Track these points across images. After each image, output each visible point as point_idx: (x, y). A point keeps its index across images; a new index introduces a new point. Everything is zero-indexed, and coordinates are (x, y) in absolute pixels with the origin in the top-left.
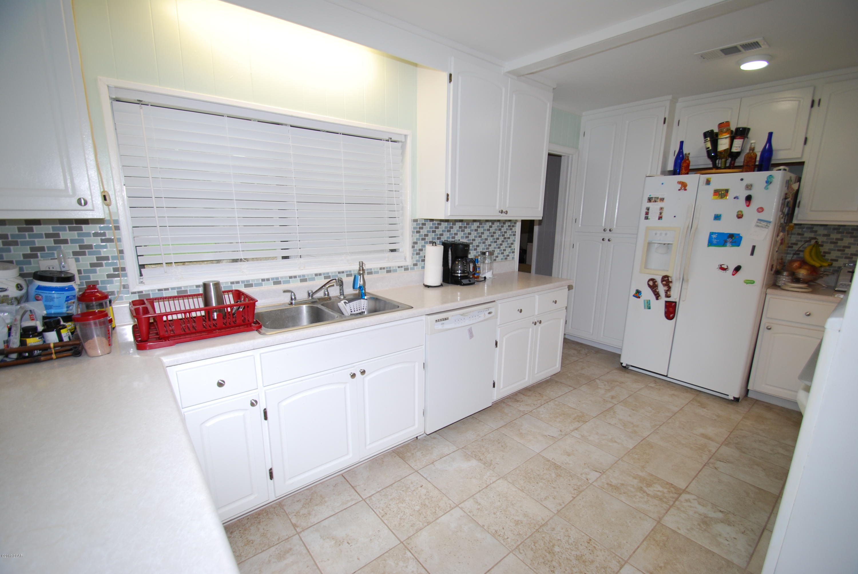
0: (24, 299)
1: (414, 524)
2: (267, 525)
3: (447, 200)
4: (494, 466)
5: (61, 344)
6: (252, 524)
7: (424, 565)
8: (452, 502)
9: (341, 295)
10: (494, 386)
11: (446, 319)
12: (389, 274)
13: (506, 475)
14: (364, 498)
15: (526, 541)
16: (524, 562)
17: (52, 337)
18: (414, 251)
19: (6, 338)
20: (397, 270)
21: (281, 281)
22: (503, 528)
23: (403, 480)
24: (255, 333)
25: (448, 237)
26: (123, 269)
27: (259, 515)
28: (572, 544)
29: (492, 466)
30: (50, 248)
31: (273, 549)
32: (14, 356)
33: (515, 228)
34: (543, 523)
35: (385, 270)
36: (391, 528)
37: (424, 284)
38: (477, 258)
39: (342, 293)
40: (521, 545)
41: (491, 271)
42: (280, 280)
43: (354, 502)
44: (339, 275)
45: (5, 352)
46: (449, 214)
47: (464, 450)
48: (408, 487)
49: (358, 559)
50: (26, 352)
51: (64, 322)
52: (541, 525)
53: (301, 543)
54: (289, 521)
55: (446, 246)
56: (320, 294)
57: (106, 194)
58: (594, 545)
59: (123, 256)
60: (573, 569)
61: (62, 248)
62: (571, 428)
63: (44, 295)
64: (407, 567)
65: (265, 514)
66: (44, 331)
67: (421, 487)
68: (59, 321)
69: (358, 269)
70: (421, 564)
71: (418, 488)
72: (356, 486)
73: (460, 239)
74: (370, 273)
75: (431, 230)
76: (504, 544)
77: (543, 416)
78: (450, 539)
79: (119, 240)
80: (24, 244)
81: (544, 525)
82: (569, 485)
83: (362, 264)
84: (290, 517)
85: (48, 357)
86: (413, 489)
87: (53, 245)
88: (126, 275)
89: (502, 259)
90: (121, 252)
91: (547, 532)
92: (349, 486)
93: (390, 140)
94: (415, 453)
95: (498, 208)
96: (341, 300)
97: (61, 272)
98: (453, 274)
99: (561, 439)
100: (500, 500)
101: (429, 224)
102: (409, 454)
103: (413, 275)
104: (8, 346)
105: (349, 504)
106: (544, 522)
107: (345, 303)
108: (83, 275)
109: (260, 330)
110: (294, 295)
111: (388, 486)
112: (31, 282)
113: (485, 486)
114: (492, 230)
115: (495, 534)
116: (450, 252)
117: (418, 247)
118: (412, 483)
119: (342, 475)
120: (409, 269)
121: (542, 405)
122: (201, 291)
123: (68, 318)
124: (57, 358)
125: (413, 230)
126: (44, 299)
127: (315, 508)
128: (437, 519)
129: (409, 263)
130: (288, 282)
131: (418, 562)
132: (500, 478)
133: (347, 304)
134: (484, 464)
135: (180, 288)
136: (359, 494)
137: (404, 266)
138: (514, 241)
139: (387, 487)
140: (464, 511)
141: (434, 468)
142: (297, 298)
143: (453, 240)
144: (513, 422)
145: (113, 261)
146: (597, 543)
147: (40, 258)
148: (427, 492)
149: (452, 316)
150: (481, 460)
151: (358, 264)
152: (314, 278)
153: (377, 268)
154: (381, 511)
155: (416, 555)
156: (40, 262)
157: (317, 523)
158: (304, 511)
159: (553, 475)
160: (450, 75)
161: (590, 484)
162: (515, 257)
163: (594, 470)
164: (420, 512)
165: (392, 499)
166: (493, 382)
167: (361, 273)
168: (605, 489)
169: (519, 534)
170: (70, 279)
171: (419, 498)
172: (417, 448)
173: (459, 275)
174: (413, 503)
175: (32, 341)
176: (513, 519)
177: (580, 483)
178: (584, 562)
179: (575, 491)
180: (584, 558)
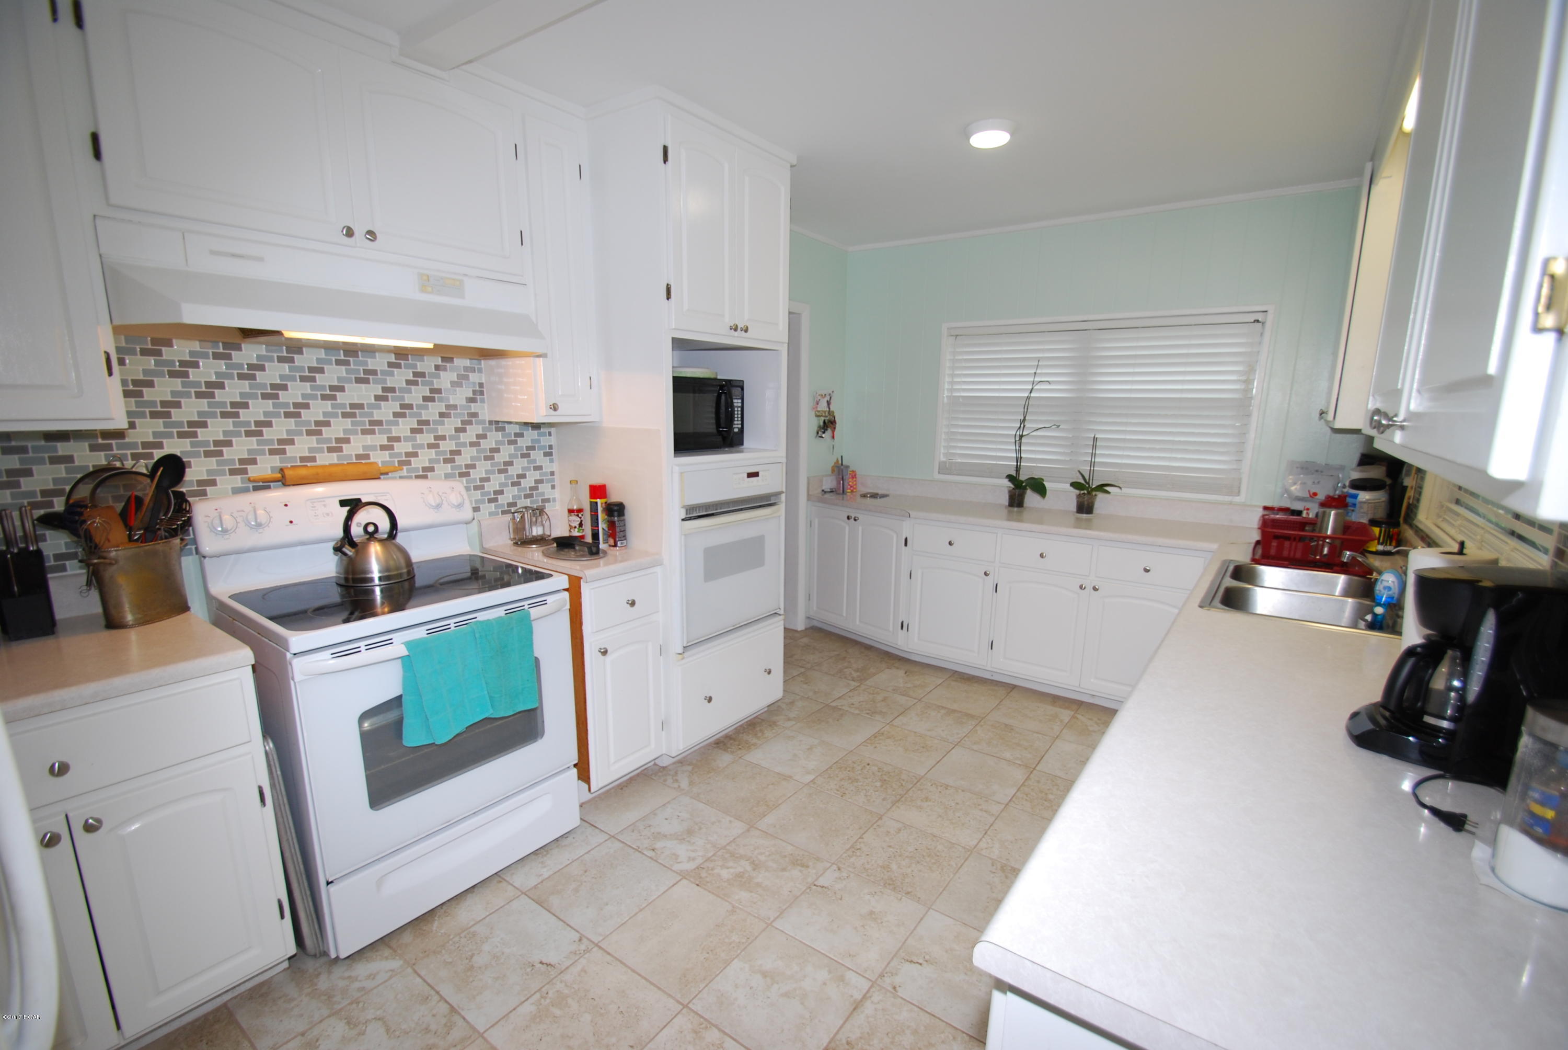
15: (912, 785)
22: (940, 792)
34: (897, 803)
40: (916, 781)
52: (900, 801)
76: (934, 781)
91: (891, 797)
106: (896, 805)
163: (826, 887)
177: (852, 860)
178: (850, 779)
179: (859, 847)
180: (850, 781)
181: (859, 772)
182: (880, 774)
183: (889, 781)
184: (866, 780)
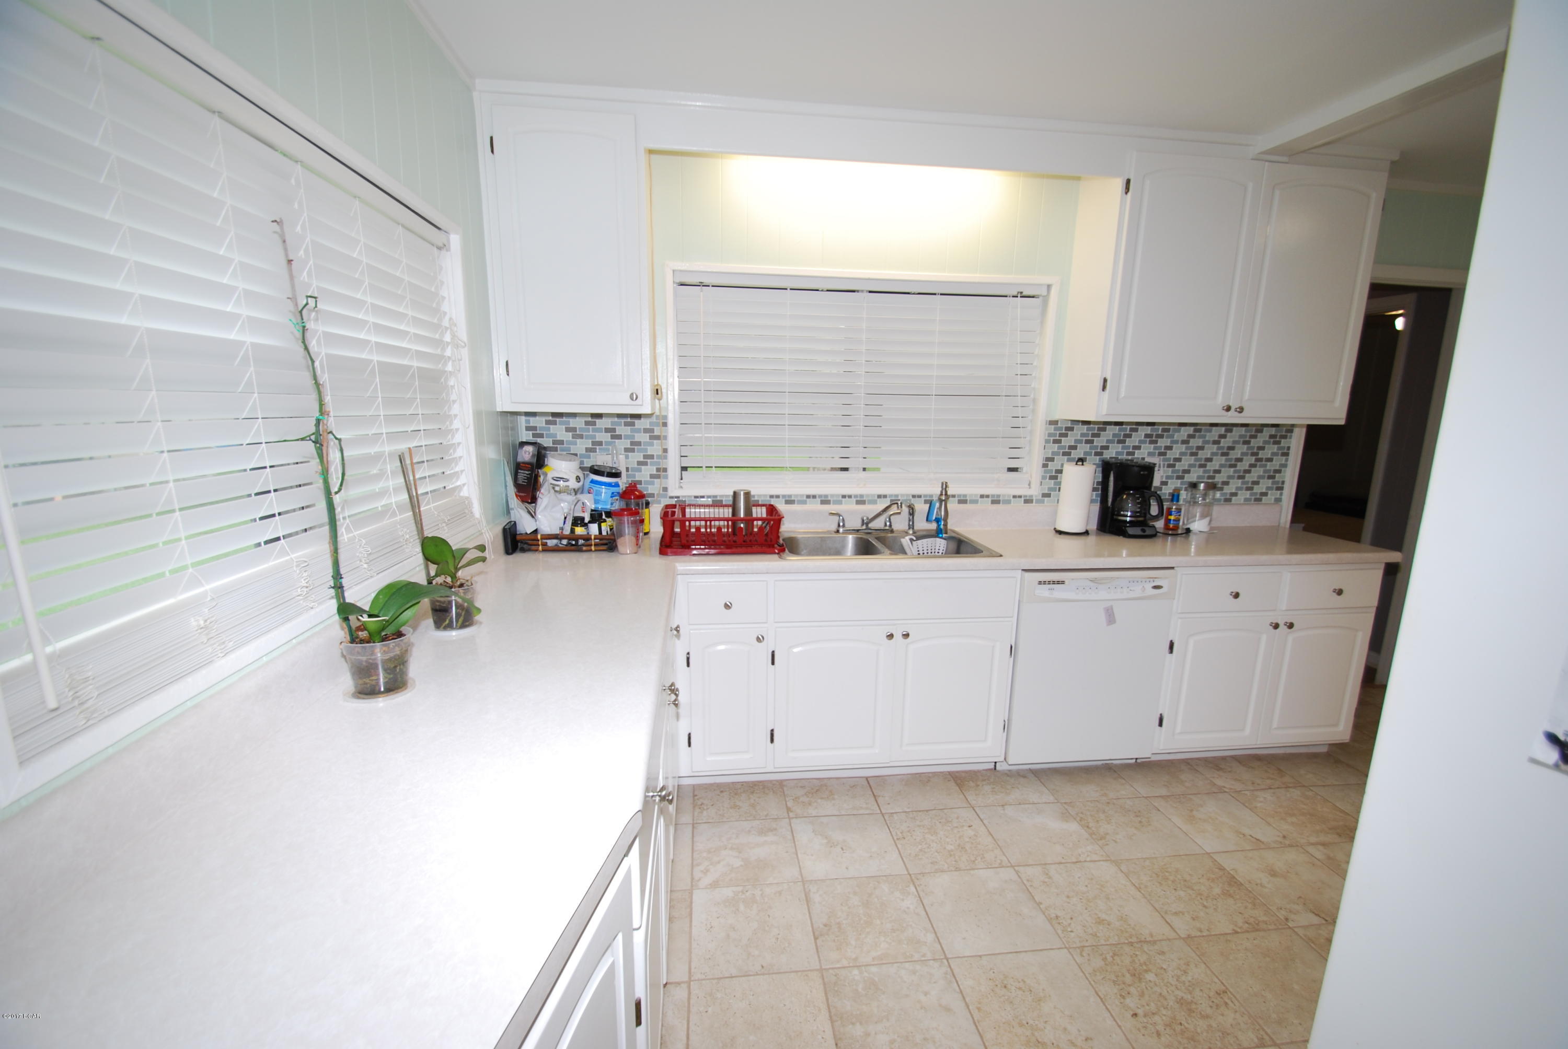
0: (580, 491)
1: (936, 862)
2: (759, 797)
3: (1104, 388)
4: (1108, 843)
5: (600, 537)
6: (744, 791)
7: (927, 908)
8: (1006, 859)
9: (909, 529)
10: (1161, 724)
11: (1058, 583)
12: (995, 506)
13: (1121, 860)
14: (884, 811)
15: (1100, 947)
16: (1080, 967)
17: (594, 529)
18: (1045, 473)
19: (562, 525)
20: (1010, 500)
21: (830, 501)
22: (1072, 918)
23: (946, 811)
24: (776, 556)
25: (1117, 453)
26: (665, 470)
27: (755, 785)
28: (1184, 983)
29: (1103, 841)
30: (608, 443)
31: (757, 822)
32: (565, 542)
33: (1288, 440)
34: (1148, 939)
35: (990, 499)
36: (902, 855)
37: (1055, 528)
38: (1176, 494)
39: (911, 526)
40: (1089, 948)
41: (1208, 519)
42: (829, 498)
43: (867, 812)
44: (913, 499)
45: (559, 537)
46: (1104, 412)
47: (1066, 806)
48: (950, 820)
49: (847, 868)
50: (573, 540)
51: (606, 517)
52: (1143, 939)
53: (789, 828)
54: (784, 802)
55: (1107, 467)
56: (878, 524)
57: (658, 388)
58: (1227, 1001)
59: (666, 456)
60: (1162, 1009)
61: (617, 444)
62: (1313, 839)
63: (595, 488)
64: (903, 900)
65: (761, 787)
66: (590, 522)
67: (969, 826)
68: (601, 515)
69: (939, 493)
70: (923, 905)
71: (963, 826)
72: (879, 796)
73: (1145, 456)
74: (963, 501)
75: (1084, 439)
76: (1062, 936)
77: (1259, 805)
78: (979, 897)
79: (665, 438)
80: (588, 437)
81: (1147, 942)
82: (1240, 913)
83: (946, 486)
84: (787, 799)
85: (588, 548)
86: (955, 825)
87: (610, 440)
88: (666, 477)
89: (1246, 500)
90: (665, 451)
91: (1148, 952)
92: (871, 793)
93: (1019, 296)
94: (983, 785)
95: (1220, 401)
96: (907, 533)
97: (612, 468)
98: (1115, 517)
99: (1274, 848)
100: (1089, 886)
101: (1080, 430)
102: (972, 784)
103: (1039, 511)
104: (562, 532)
105: (861, 812)
106: (1151, 939)
107: (911, 540)
108: (630, 473)
109: (781, 553)
110: (843, 520)
111: (923, 811)
112: (585, 476)
113: (1074, 860)
114: (1224, 443)
115: (1053, 920)
116: (1112, 478)
117: (1052, 466)
118: (958, 818)
119: (867, 778)
120: (1034, 501)
121: (1271, 788)
122: (730, 501)
123: (609, 514)
124: (596, 550)
125: (1047, 438)
126: (594, 493)
127: (819, 801)
128: (973, 869)
129: (1035, 491)
130: (840, 503)
131: (919, 902)
132: (1107, 860)
133: (913, 542)
134: (1091, 834)
135: (716, 496)
136: (879, 806)
137: (1025, 496)
138: (1285, 466)
139: (920, 811)
140: (1019, 876)
141: (1002, 812)
142: (846, 525)
143: (1130, 457)
144: (1188, 796)
145: (658, 460)
146: (1233, 999)
147: (598, 453)
148: (975, 835)
149: (1073, 579)
150: (1088, 827)
151: (940, 485)
152: (877, 500)
153: (976, 495)
154: (899, 833)
155: (922, 894)
156: (598, 457)
157: (815, 816)
158: (806, 799)
159: (1217, 890)
160: (1128, 181)
161: (1287, 926)
162: (1284, 497)
163: (1313, 913)
164: (952, 853)
165: (919, 826)
166: (1158, 716)
167: (944, 498)
168: (1315, 944)
169: (1095, 935)
170: (617, 475)
171: (960, 837)
172: (989, 780)
173: (1128, 519)
174: (948, 840)
175: (579, 530)
176: (1096, 914)
177: (1265, 918)
178: (1191, 1011)
179: (1247, 925)
180: (1194, 1006)
181: (1164, 1012)
182: (1132, 990)
183: (1128, 970)
184: (1165, 993)
